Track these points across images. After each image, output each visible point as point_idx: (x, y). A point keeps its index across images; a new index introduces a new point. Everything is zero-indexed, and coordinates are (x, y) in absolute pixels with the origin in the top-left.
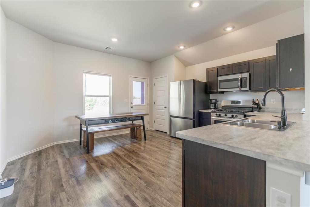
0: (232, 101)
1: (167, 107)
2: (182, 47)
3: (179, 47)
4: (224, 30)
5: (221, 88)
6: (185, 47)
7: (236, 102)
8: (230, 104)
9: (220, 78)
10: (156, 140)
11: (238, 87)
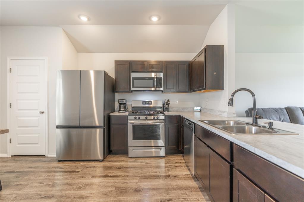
0: (143, 102)
1: (46, 111)
2: (84, 19)
3: (79, 17)
4: (150, 18)
5: (134, 86)
6: (89, 19)
7: (148, 102)
8: (141, 105)
9: (133, 75)
10: (29, 179)
11: (154, 86)
